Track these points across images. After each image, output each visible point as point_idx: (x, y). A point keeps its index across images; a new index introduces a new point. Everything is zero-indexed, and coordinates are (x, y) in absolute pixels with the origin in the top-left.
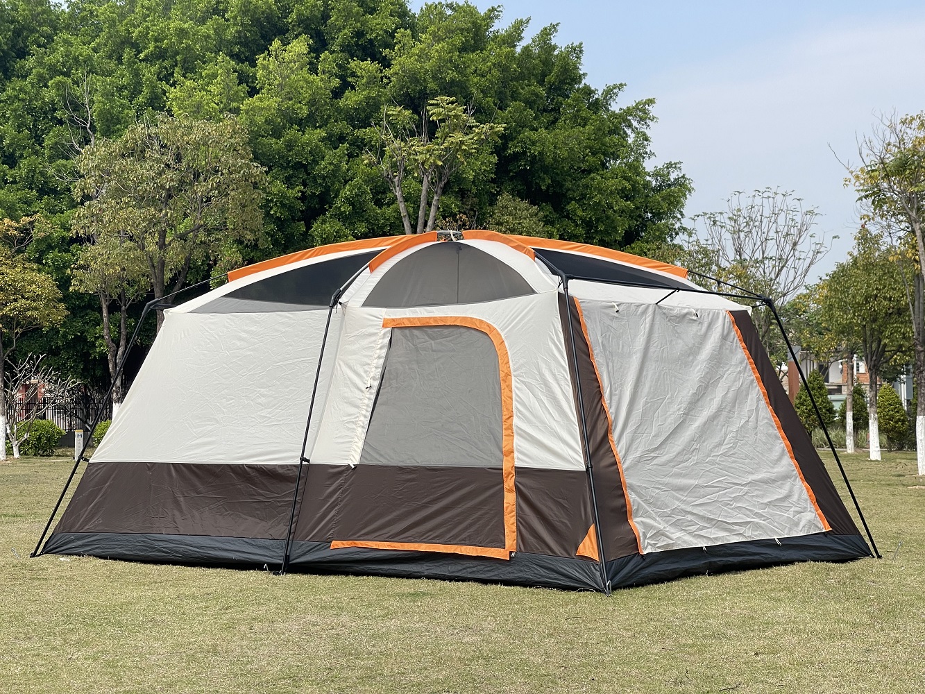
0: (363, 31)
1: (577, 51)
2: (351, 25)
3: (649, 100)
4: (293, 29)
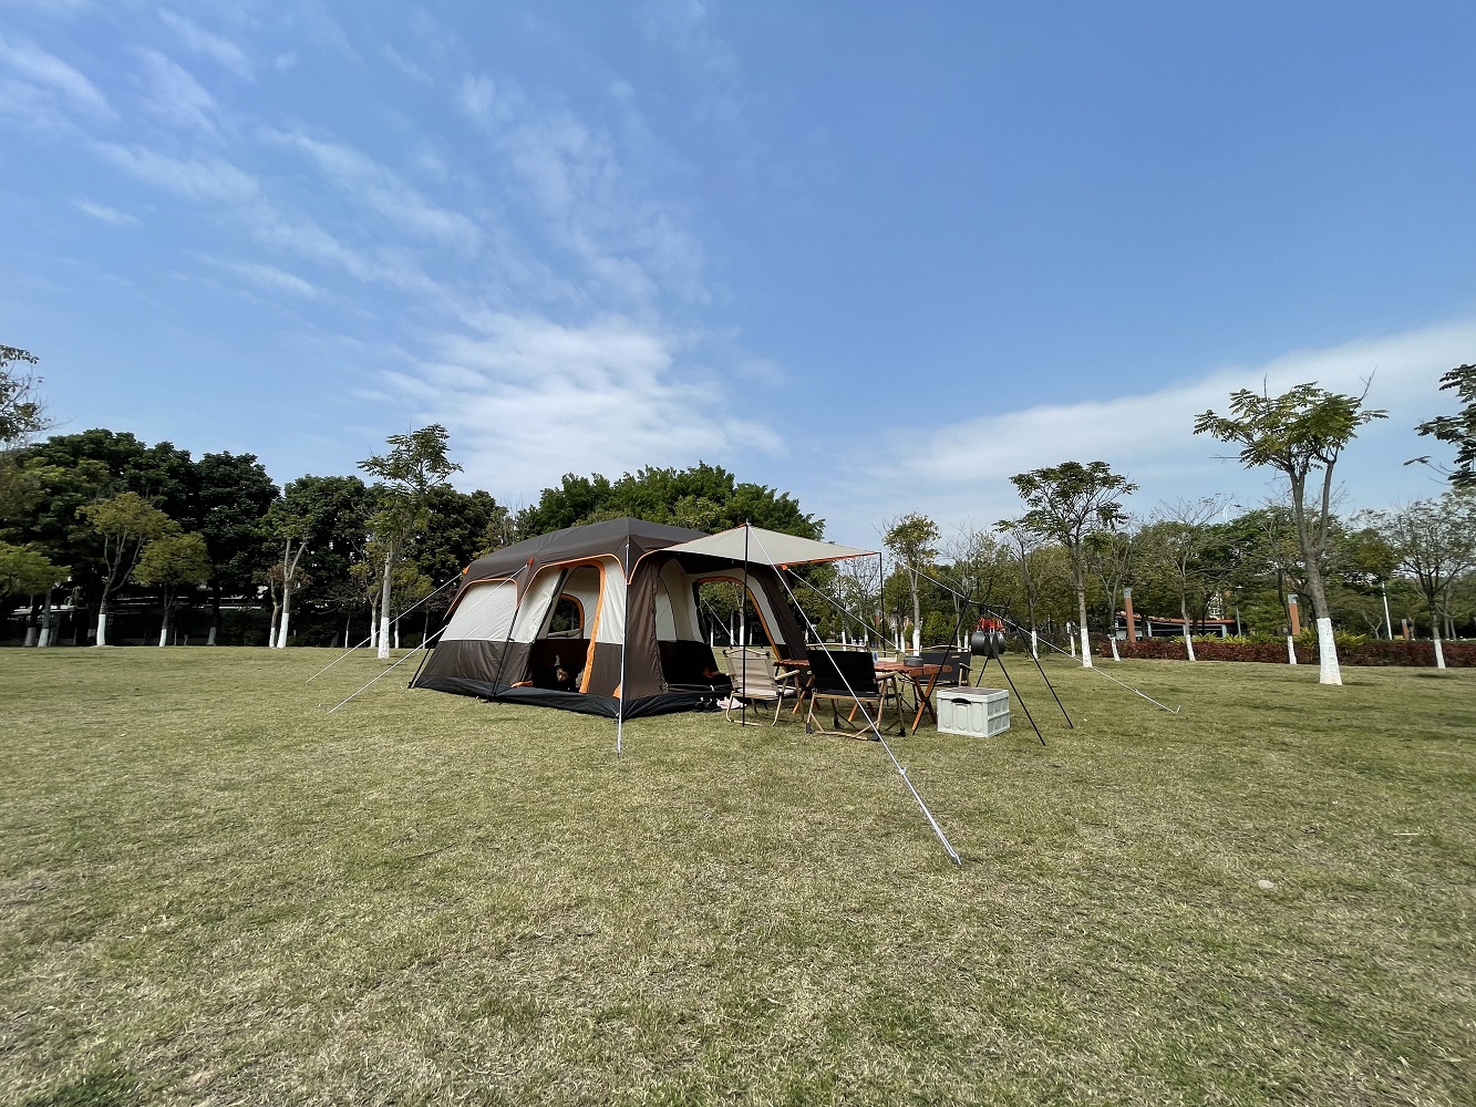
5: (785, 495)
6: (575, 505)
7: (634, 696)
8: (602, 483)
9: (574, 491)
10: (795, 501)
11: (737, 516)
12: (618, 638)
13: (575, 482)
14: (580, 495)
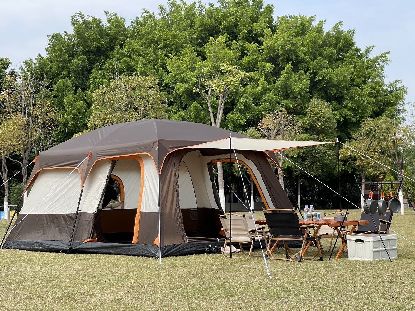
0: (252, 30)
1: (352, 32)
2: (246, 28)
3: (387, 52)
4: (222, 31)
5: (337, 26)
6: (88, 52)
7: (167, 243)
8: (118, 23)
9: (87, 35)
10: (350, 32)
11: (278, 56)
12: (155, 209)
13: (85, 23)
14: (93, 40)
